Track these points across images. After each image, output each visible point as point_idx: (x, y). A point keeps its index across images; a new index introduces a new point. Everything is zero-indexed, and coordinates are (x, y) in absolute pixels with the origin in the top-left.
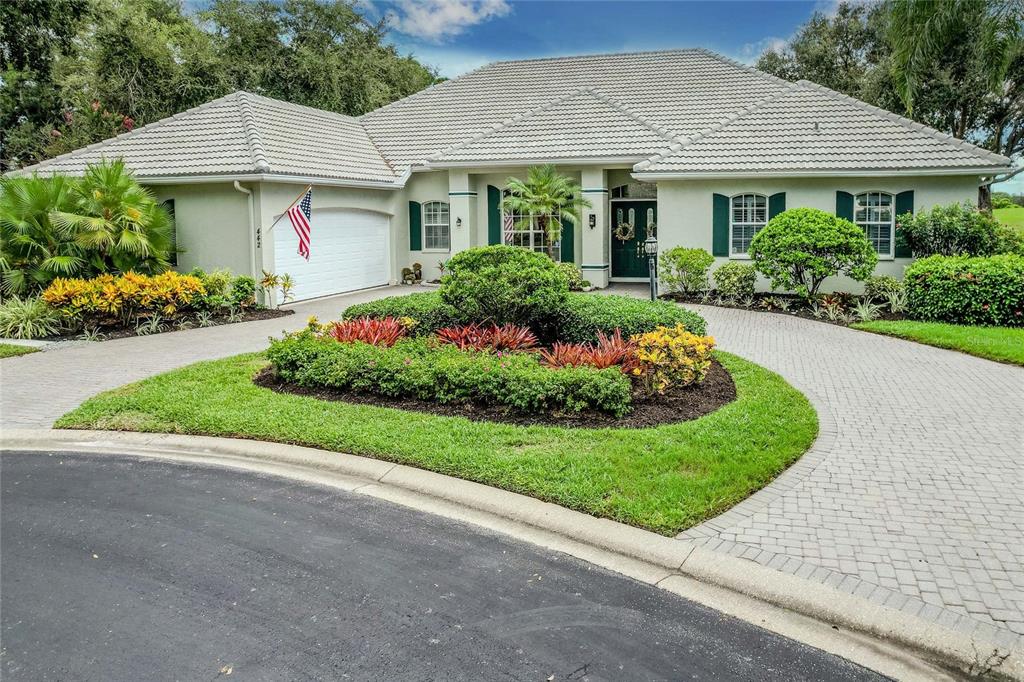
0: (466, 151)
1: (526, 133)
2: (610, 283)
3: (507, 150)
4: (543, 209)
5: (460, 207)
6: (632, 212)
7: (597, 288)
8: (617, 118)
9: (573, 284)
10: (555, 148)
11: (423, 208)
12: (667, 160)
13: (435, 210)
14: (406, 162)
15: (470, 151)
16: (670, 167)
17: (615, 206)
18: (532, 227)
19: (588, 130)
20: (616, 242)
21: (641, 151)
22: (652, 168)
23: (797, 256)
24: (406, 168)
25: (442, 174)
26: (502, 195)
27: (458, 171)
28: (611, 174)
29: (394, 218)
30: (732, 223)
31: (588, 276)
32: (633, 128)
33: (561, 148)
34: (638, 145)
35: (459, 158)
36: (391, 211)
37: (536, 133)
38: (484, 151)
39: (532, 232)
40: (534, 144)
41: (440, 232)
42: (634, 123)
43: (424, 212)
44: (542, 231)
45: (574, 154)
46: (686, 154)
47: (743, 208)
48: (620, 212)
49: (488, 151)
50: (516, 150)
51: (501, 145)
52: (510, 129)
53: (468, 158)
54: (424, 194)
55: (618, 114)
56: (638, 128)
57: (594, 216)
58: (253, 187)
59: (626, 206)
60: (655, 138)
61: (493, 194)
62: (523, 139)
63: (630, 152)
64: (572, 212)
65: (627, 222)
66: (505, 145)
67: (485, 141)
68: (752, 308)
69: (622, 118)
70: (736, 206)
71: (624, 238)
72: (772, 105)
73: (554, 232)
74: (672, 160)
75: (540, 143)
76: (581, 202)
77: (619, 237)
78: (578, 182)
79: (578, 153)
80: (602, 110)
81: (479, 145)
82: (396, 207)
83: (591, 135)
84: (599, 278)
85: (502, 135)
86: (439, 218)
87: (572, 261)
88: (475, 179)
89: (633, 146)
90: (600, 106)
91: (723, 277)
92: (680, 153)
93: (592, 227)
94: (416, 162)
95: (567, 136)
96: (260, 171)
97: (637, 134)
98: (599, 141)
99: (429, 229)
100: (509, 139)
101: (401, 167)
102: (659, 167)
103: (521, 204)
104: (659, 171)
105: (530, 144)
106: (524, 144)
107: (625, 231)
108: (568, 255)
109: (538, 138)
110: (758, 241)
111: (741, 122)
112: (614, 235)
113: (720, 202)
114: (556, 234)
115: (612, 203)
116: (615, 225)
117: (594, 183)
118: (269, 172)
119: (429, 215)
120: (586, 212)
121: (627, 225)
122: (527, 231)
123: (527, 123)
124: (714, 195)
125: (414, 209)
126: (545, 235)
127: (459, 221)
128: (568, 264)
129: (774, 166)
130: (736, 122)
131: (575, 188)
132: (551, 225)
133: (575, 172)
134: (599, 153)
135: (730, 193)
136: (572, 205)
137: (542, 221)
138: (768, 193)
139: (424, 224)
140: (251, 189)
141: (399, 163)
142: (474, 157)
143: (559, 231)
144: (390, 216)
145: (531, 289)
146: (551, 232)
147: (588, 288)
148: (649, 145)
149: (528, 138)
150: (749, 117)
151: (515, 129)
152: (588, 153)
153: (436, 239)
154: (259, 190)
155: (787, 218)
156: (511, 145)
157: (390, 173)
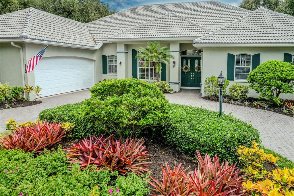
0: (123, 35)
1: (148, 28)
2: (180, 89)
3: (140, 34)
4: (154, 59)
5: (121, 57)
6: (189, 61)
7: (175, 92)
8: (184, 23)
9: (166, 90)
10: (160, 34)
11: (108, 58)
12: (208, 38)
13: (112, 59)
14: (101, 40)
15: (125, 35)
16: (210, 41)
17: (182, 58)
18: (149, 65)
19: (173, 27)
20: (182, 73)
21: (195, 35)
22: (202, 41)
23: (276, 83)
24: (101, 42)
25: (114, 44)
26: (138, 53)
27: (121, 42)
28: (182, 45)
29: (96, 62)
30: (235, 66)
31: (172, 87)
32: (191, 27)
33: (162, 34)
34: (194, 33)
35: (120, 37)
36: (94, 58)
37: (152, 28)
38: (131, 35)
39: (149, 68)
40: (151, 32)
41: (114, 67)
42: (191, 24)
43: (108, 60)
44: (153, 68)
45: (167, 36)
46: (216, 36)
47: (241, 60)
48: (185, 61)
49: (133, 35)
50: (143, 35)
51: (138, 32)
52: (142, 27)
53: (124, 37)
54: (108, 52)
55: (185, 21)
56: (193, 26)
57: (175, 62)
58: (22, 45)
59: (187, 58)
60: (201, 30)
61: (135, 52)
62: (146, 30)
63: (191, 35)
64: (166, 60)
65: (187, 65)
66: (139, 33)
67: (131, 31)
68: (249, 106)
69: (186, 23)
70: (237, 59)
71: (186, 71)
72: (249, 18)
73: (158, 69)
74: (210, 38)
75: (153, 32)
76: (169, 56)
77: (184, 70)
78: (169, 48)
79: (169, 36)
80: (178, 20)
81: (129, 33)
82: (96, 57)
83: (174, 29)
84: (176, 87)
85: (138, 29)
86: (114, 62)
87: (166, 80)
88: (127, 46)
89: (192, 33)
90: (177, 19)
91: (234, 91)
92: (213, 36)
93: (174, 66)
94: (105, 40)
95: (164, 29)
96: (22, 37)
97: (193, 28)
98: (177, 31)
99: (110, 66)
100: (141, 30)
101: (99, 41)
102: (205, 41)
103: (144, 57)
104: (205, 43)
105: (149, 32)
106: (147, 32)
107: (186, 68)
108: (164, 78)
109: (152, 30)
110: (253, 75)
111: (237, 24)
112: (182, 70)
113: (231, 57)
114: (159, 69)
115: (181, 57)
116: (182, 66)
117: (175, 49)
118: (27, 38)
119: (110, 61)
120: (171, 60)
121: (187, 66)
122: (148, 68)
123: (148, 25)
124: (228, 54)
125: (104, 58)
126: (155, 70)
127: (121, 63)
128: (164, 82)
129: (256, 41)
130: (235, 24)
131: (168, 50)
132: (157, 65)
133: (167, 44)
134: (178, 36)
135: (235, 53)
136: (165, 57)
137: (154, 64)
138: (252, 53)
139: (108, 64)
140: (22, 46)
141: (98, 40)
142: (126, 37)
143: (160, 68)
144: (94, 61)
145: (144, 114)
146: (157, 68)
147: (172, 92)
148: (198, 33)
149: (148, 30)
150: (240, 22)
151: (143, 27)
152: (173, 36)
153: (112, 70)
154: (25, 47)
155: (268, 65)
156: (141, 32)
157: (94, 43)
